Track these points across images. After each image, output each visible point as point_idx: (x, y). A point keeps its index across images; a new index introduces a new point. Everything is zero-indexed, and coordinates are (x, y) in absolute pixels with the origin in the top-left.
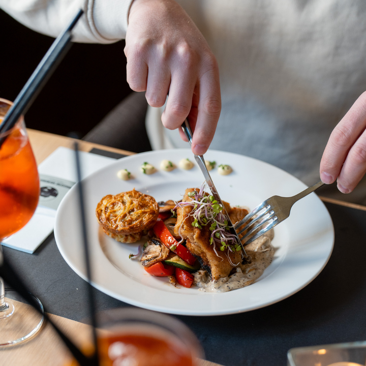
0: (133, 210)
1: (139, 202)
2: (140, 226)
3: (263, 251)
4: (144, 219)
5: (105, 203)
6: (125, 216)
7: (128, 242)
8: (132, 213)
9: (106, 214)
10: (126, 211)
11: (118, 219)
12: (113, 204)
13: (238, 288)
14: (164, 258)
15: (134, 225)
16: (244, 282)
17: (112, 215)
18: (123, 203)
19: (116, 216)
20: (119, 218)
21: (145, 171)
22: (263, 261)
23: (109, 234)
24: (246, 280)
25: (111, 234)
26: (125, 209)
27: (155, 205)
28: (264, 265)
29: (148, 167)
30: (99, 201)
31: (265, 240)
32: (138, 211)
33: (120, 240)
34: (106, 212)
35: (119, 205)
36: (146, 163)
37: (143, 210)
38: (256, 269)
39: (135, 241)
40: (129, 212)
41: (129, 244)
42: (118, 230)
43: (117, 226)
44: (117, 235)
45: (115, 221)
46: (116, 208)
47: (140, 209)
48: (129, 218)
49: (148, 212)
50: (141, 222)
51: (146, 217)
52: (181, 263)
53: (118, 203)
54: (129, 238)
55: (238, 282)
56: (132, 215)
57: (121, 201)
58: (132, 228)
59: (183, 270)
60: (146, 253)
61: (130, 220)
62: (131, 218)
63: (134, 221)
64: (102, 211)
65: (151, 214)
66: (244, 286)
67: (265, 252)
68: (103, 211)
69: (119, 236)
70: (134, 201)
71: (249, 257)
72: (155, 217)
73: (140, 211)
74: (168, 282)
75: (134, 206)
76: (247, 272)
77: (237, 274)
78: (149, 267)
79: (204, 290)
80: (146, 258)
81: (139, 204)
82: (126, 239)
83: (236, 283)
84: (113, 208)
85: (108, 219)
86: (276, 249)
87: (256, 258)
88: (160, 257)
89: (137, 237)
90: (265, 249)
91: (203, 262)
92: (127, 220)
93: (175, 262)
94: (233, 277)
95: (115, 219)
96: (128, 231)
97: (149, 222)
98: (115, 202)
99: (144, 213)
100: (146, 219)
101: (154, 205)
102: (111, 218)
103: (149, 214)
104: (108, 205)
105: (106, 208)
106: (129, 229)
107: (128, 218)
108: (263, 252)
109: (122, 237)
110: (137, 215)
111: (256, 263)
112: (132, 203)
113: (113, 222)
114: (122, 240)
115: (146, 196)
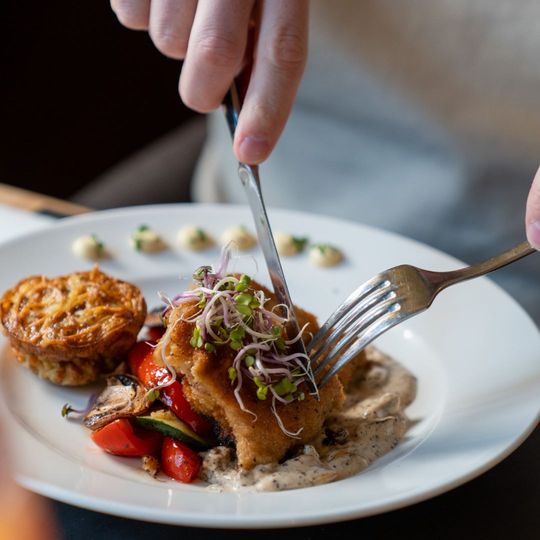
0: (82, 307)
1: (99, 290)
2: (92, 341)
3: (378, 420)
4: (104, 327)
5: (23, 289)
6: (61, 317)
7: (66, 382)
8: (80, 313)
9: (19, 311)
10: (67, 307)
11: (46, 323)
12: (41, 293)
13: (300, 486)
14: (135, 411)
15: (79, 337)
16: (316, 475)
17: (32, 313)
18: (65, 291)
19: (40, 317)
20: (47, 320)
21: (139, 245)
22: (374, 443)
23: (24, 360)
24: (322, 471)
25: (28, 357)
26: (65, 302)
27: (137, 302)
28: (375, 450)
29: (148, 236)
30: (11, 286)
31: (388, 399)
32: (93, 309)
33: (47, 374)
34: (20, 307)
35: (53, 295)
36: (143, 229)
37: (105, 308)
38: (352, 455)
39: (83, 382)
40: (73, 311)
41: (69, 388)
42: (40, 347)
43: (40, 338)
44: (41, 362)
45: (38, 328)
46: (45, 301)
47: (99, 305)
48: (71, 323)
49: (117, 312)
50: (97, 332)
51: (109, 323)
52: (176, 425)
53: (51, 290)
54: (70, 370)
55: (300, 475)
56: (78, 316)
57: (60, 286)
58: (73, 345)
59: (176, 440)
60: (101, 404)
61: (71, 327)
62: (74, 321)
63: (80, 328)
64: (12, 304)
65: (122, 316)
66: (312, 484)
67: (383, 422)
68: (15, 306)
69: (45, 364)
70: (88, 289)
71: (342, 430)
72: (130, 324)
73: (97, 310)
74: (141, 469)
75: (86, 297)
76: (330, 458)
77: (302, 458)
78: (99, 429)
79: (220, 488)
80: (98, 413)
81: (99, 295)
82: (62, 374)
83: (295, 476)
84: (39, 300)
85: (23, 322)
86: (413, 423)
87: (358, 433)
88: (128, 408)
89: (89, 370)
90: (384, 417)
91: (220, 429)
92: (66, 325)
93: (160, 420)
94: (291, 463)
95: (38, 321)
96: (64, 349)
97: (116, 333)
98: (46, 288)
99: (108, 313)
100: (108, 327)
101: (134, 301)
102: (29, 320)
103: (117, 317)
104: (29, 294)
105: (24, 299)
106: (65, 345)
107: (68, 322)
108: (377, 423)
109: (52, 368)
110: (91, 317)
111: (358, 444)
112: (83, 291)
113: (33, 329)
114: (53, 375)
115: (120, 282)
